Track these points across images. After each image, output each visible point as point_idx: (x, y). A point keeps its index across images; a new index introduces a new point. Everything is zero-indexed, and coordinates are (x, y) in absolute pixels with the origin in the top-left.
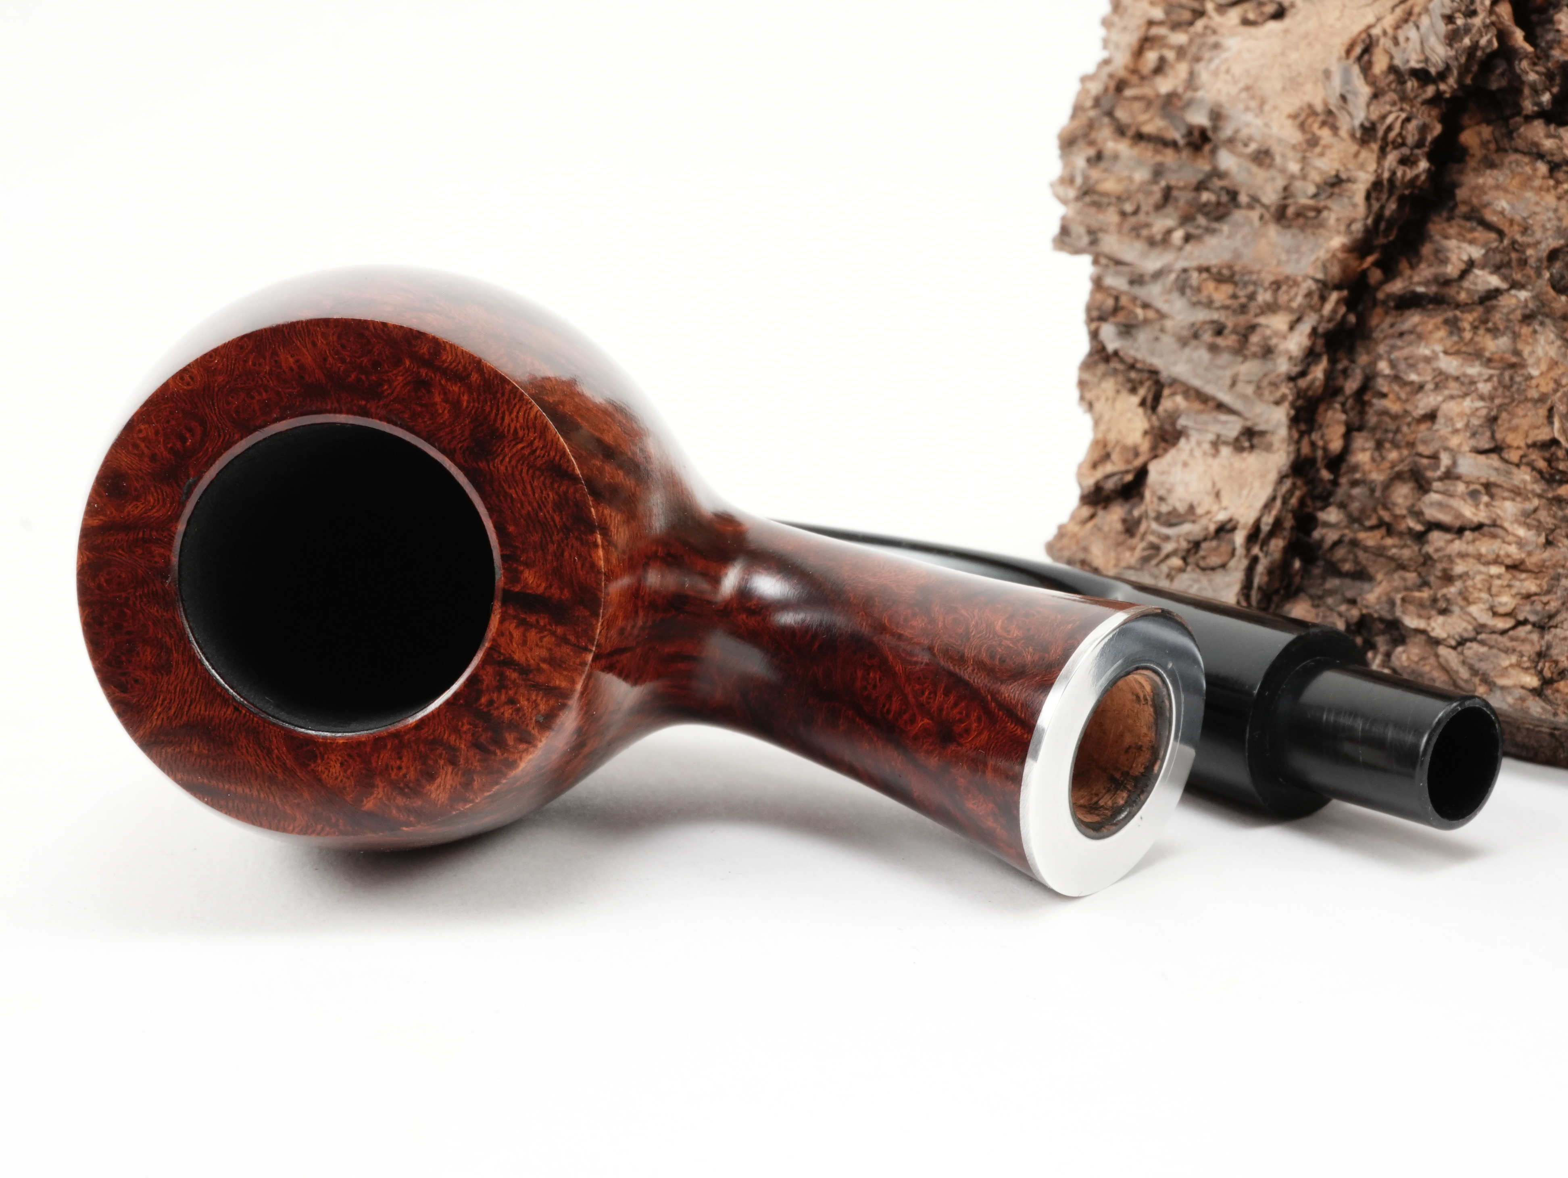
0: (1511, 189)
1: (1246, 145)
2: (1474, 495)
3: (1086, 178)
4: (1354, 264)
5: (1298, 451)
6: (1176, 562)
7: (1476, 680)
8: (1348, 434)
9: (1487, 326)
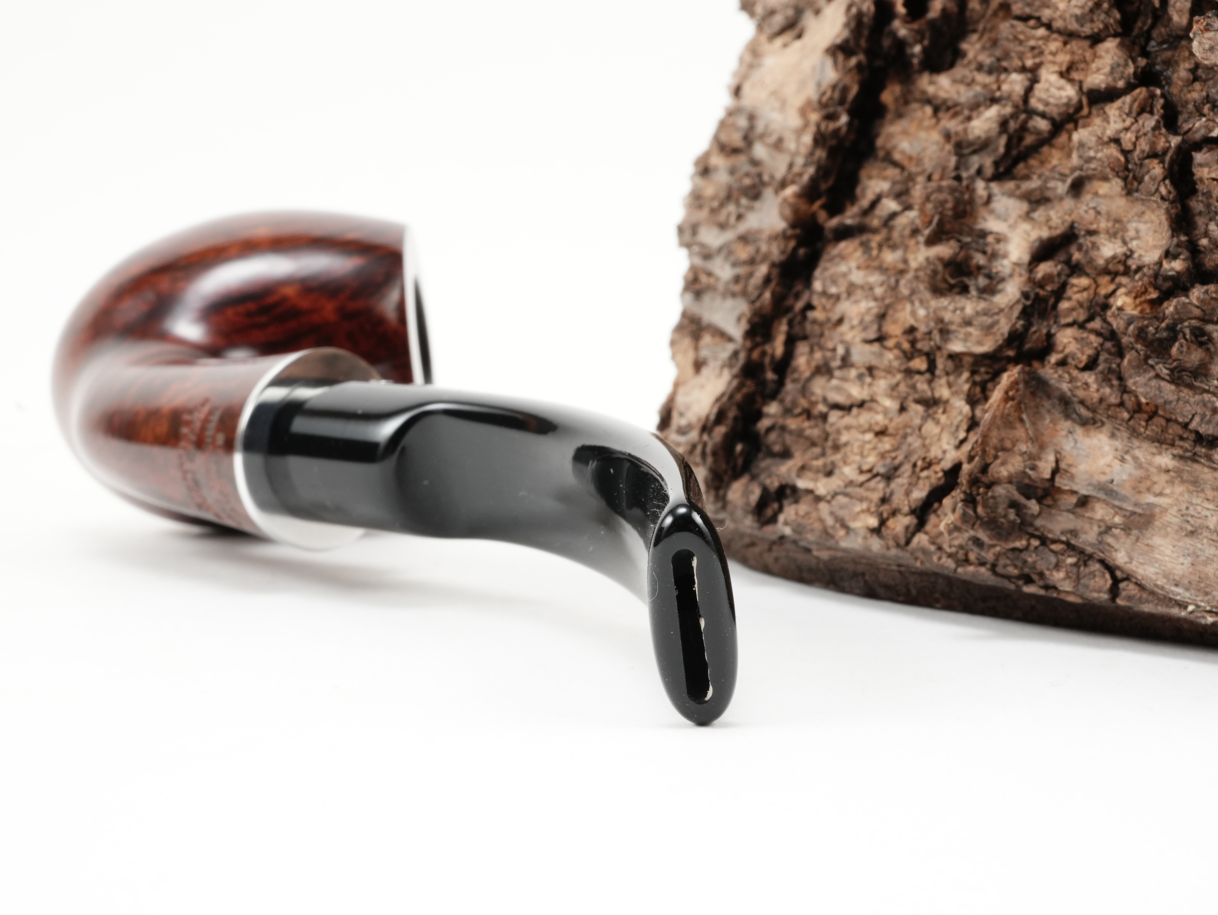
0: (911, 131)
1: (771, 137)
2: (860, 377)
3: (700, 187)
4: (803, 207)
5: (750, 358)
7: (838, 525)
8: (791, 342)
9: (889, 244)
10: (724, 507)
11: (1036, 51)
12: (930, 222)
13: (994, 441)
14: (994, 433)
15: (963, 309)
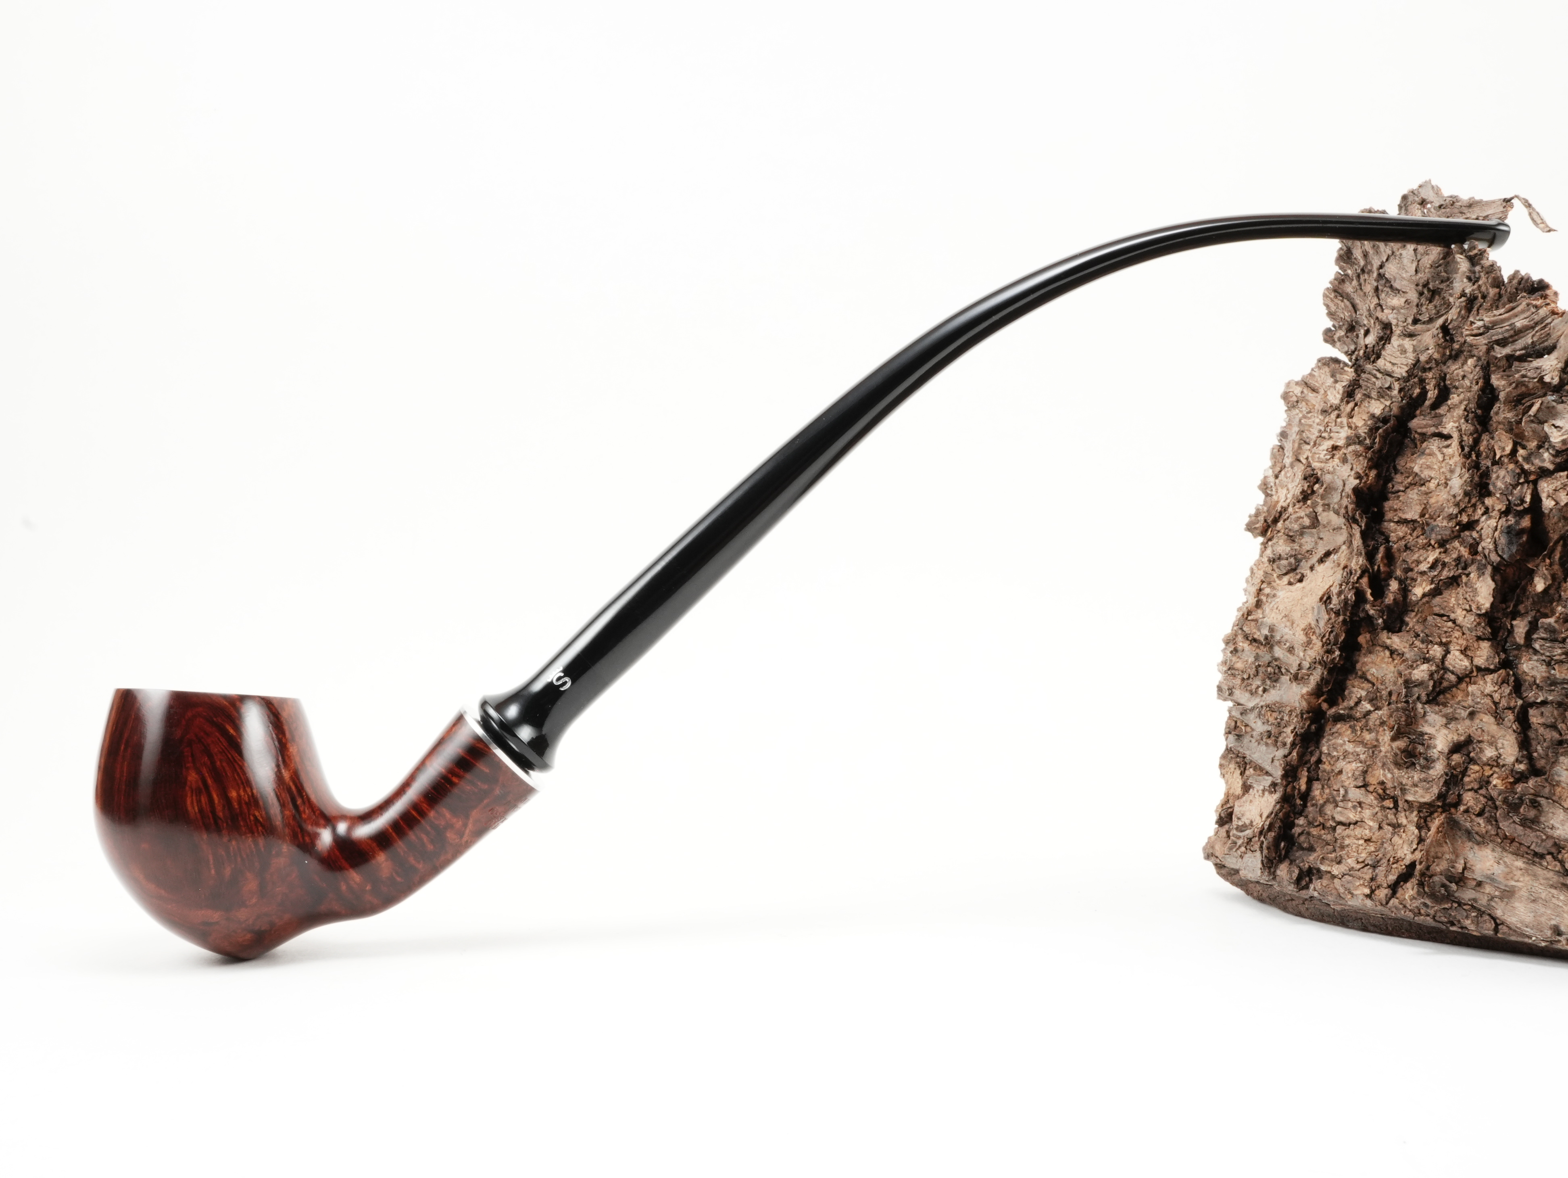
0: (1377, 663)
1: (1285, 644)
2: (1354, 807)
3: (1231, 661)
4: (1313, 700)
5: (1286, 790)
6: (1243, 849)
7: (1346, 892)
8: (1310, 782)
9: (1366, 728)
10: (1274, 878)
11: (1448, 634)
12: (1393, 728)
13: (1432, 854)
14: (1433, 849)
15: (1413, 777)
